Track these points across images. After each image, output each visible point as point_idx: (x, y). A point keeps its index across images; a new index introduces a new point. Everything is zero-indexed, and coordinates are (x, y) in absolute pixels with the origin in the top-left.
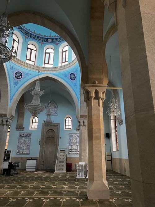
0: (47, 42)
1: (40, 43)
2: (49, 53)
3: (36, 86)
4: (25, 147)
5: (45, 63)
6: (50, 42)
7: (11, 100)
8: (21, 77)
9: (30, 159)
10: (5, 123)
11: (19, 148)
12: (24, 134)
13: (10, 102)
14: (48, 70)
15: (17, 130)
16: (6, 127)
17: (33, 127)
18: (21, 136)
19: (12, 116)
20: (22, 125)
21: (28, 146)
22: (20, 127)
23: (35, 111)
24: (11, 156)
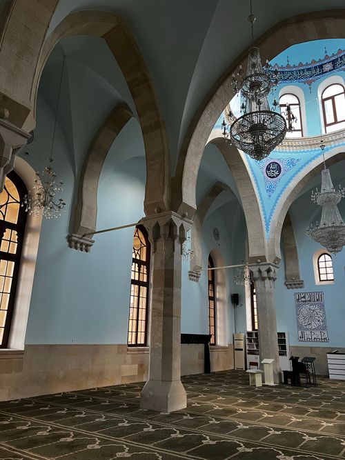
0: (323, 73)
1: (305, 83)
2: (332, 98)
3: (323, 182)
4: (314, 325)
5: (326, 125)
6: (330, 71)
7: (267, 225)
8: (280, 172)
9: (335, 353)
10: (265, 274)
11: (300, 327)
12: (307, 296)
13: (267, 230)
14: (338, 137)
15: (288, 288)
16: (269, 285)
17: (323, 277)
18: (300, 301)
19: (277, 259)
20: (298, 276)
21: (321, 323)
22: (293, 282)
23: (334, 239)
24: (287, 345)
